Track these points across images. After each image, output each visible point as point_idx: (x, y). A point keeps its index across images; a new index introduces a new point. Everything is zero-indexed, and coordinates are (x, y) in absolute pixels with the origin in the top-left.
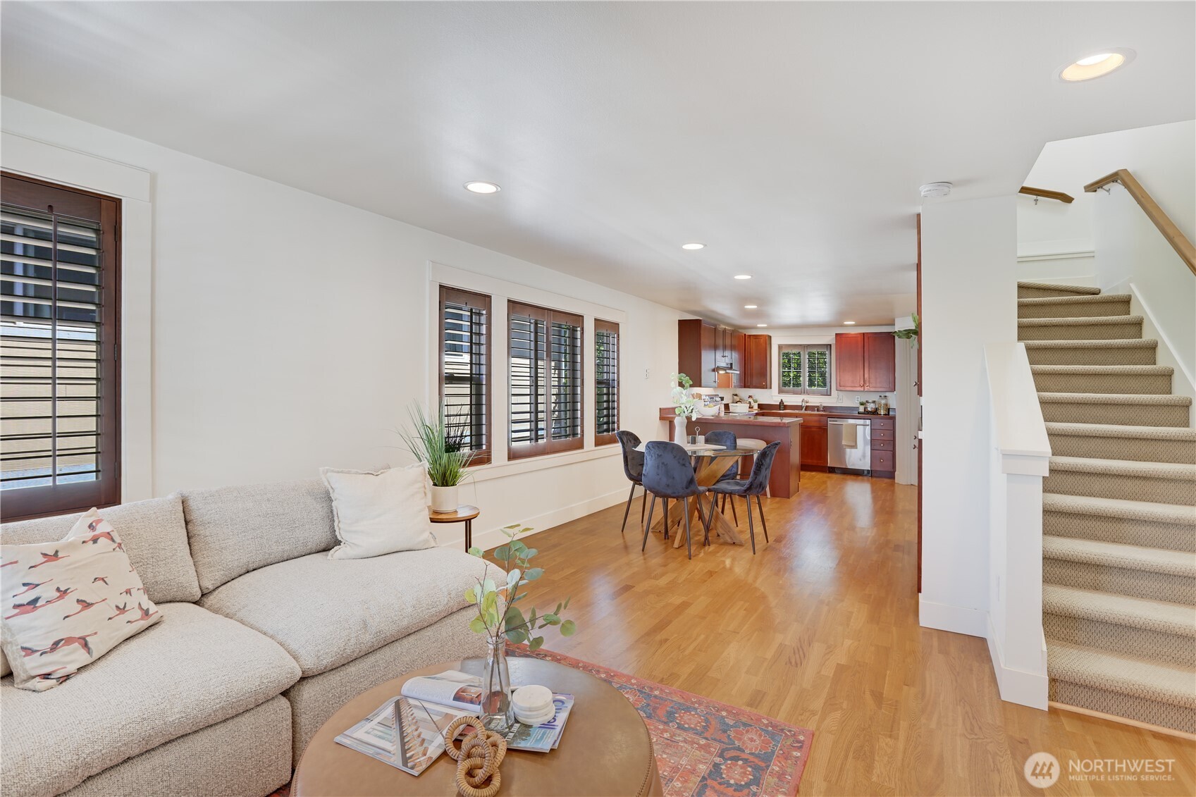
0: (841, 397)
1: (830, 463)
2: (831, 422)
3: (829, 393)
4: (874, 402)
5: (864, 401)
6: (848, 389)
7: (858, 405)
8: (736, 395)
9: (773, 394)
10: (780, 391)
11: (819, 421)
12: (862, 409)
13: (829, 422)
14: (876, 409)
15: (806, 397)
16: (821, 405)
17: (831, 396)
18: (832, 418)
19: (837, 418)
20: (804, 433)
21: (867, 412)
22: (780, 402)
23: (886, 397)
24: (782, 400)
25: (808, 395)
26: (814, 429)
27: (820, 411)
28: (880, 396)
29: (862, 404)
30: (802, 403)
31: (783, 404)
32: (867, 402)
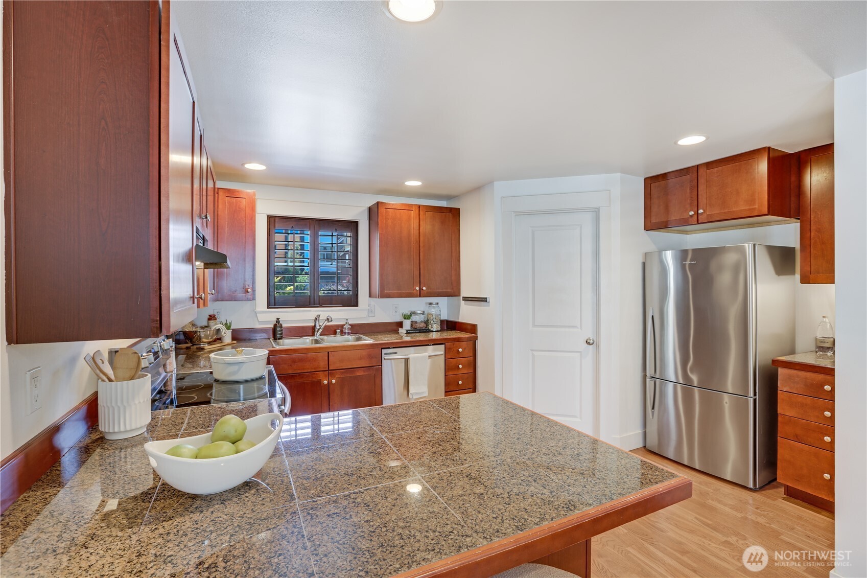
0: (372, 307)
2: (386, 356)
3: (355, 302)
4: (423, 313)
5: (409, 312)
7: (402, 319)
9: (258, 309)
11: (370, 357)
12: (408, 325)
13: (384, 357)
16: (347, 323)
17: (358, 306)
18: (389, 348)
19: (394, 348)
20: (342, 382)
21: (415, 329)
22: (275, 322)
23: (438, 304)
24: (278, 319)
25: (321, 306)
26: (359, 373)
27: (345, 333)
28: (431, 304)
29: (407, 317)
30: (315, 323)
31: (281, 326)
32: (414, 313)
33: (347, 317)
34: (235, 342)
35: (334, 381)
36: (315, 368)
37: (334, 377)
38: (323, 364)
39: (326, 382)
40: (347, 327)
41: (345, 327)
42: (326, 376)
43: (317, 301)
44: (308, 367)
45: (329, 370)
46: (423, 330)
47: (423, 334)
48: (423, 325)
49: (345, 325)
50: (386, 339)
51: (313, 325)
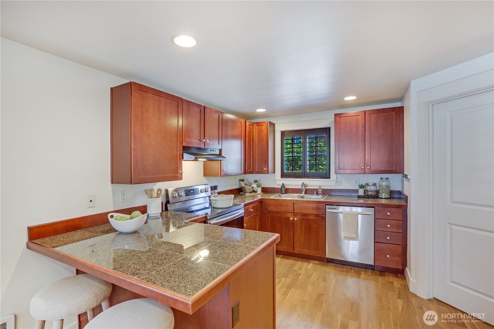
0: (339, 180)
1: (328, 255)
2: (329, 210)
3: (328, 176)
4: (375, 185)
5: (364, 184)
6: (347, 171)
7: (357, 188)
8: (243, 180)
9: (276, 178)
10: (283, 175)
11: (318, 209)
12: (361, 192)
13: (328, 210)
14: (378, 192)
15: (306, 181)
16: (320, 188)
17: (330, 178)
18: (333, 205)
19: (336, 205)
20: (302, 220)
21: (367, 196)
22: (282, 185)
23: (387, 178)
24: (283, 184)
25: (309, 178)
26: (311, 217)
27: (319, 194)
28: (381, 178)
29: (361, 187)
30: (302, 187)
31: (285, 187)
32: (367, 185)
33: (320, 185)
34: (263, 193)
35: (296, 219)
36: (287, 211)
37: (297, 217)
38: (291, 209)
39: (291, 219)
40: (320, 190)
41: (319, 190)
42: (292, 216)
43: (306, 175)
44: (283, 209)
45: (294, 213)
46: (372, 196)
47: (370, 199)
48: (373, 193)
49: (319, 189)
50: (334, 199)
51: (301, 188)
